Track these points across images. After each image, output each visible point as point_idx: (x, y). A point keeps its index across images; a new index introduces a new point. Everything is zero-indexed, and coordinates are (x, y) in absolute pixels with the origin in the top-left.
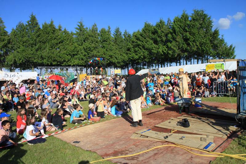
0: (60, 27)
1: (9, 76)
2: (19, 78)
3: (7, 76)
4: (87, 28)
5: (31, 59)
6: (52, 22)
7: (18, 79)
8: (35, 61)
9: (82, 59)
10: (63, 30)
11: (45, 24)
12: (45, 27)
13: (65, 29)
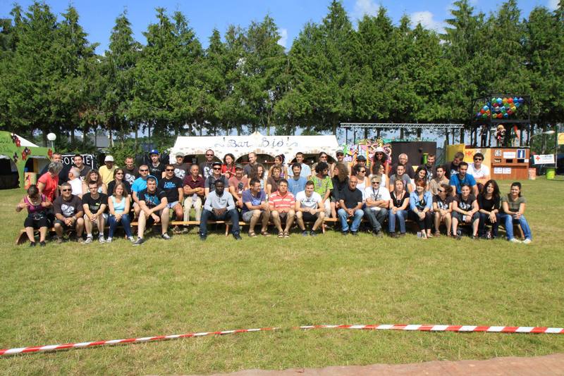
0: (405, 22)
1: (271, 143)
2: (290, 149)
3: (266, 143)
4: (482, 16)
5: (325, 105)
6: (382, 11)
7: (289, 151)
8: (334, 110)
9: (461, 104)
10: (413, 27)
11: (366, 17)
12: (366, 26)
13: (420, 24)
